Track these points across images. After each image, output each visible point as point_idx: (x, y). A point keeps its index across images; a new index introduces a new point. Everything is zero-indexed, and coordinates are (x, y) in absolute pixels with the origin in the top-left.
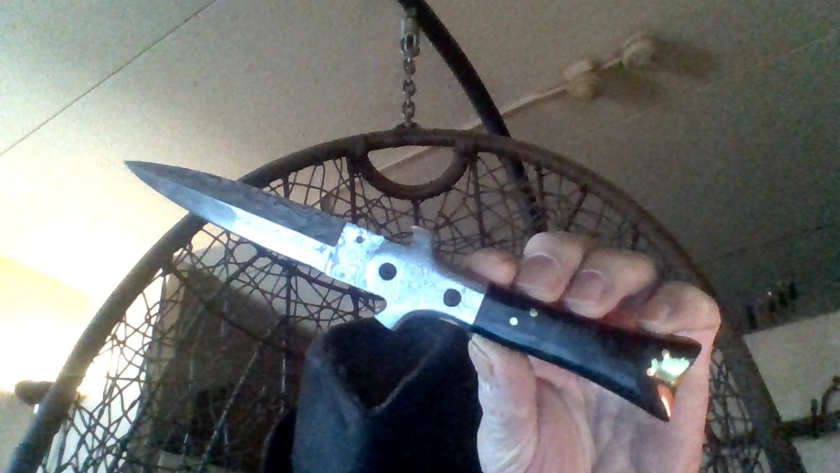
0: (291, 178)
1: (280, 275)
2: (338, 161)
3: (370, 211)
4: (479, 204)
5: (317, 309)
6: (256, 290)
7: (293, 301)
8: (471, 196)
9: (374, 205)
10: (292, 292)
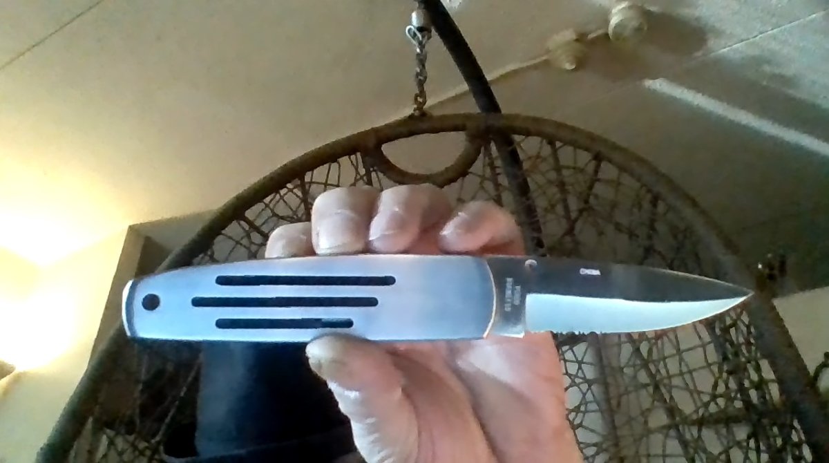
0: (307, 178)
2: (353, 157)
4: (497, 185)
8: (488, 179)
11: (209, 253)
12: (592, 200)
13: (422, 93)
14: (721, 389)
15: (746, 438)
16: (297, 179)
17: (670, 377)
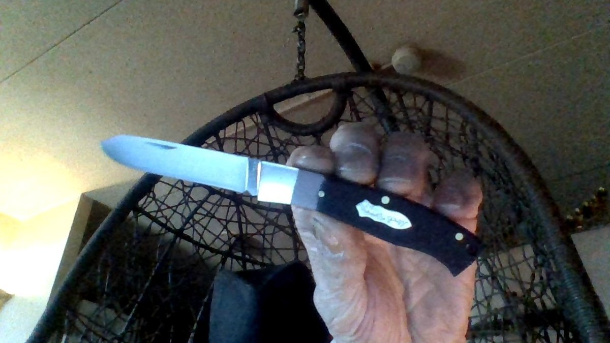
0: (221, 134)
1: (230, 206)
2: (254, 115)
3: (285, 149)
5: (263, 226)
6: (213, 219)
7: (243, 223)
9: (287, 144)
10: (242, 217)
11: (151, 195)
12: (432, 133)
13: (302, 62)
14: (537, 280)
16: (214, 136)
17: (503, 269)
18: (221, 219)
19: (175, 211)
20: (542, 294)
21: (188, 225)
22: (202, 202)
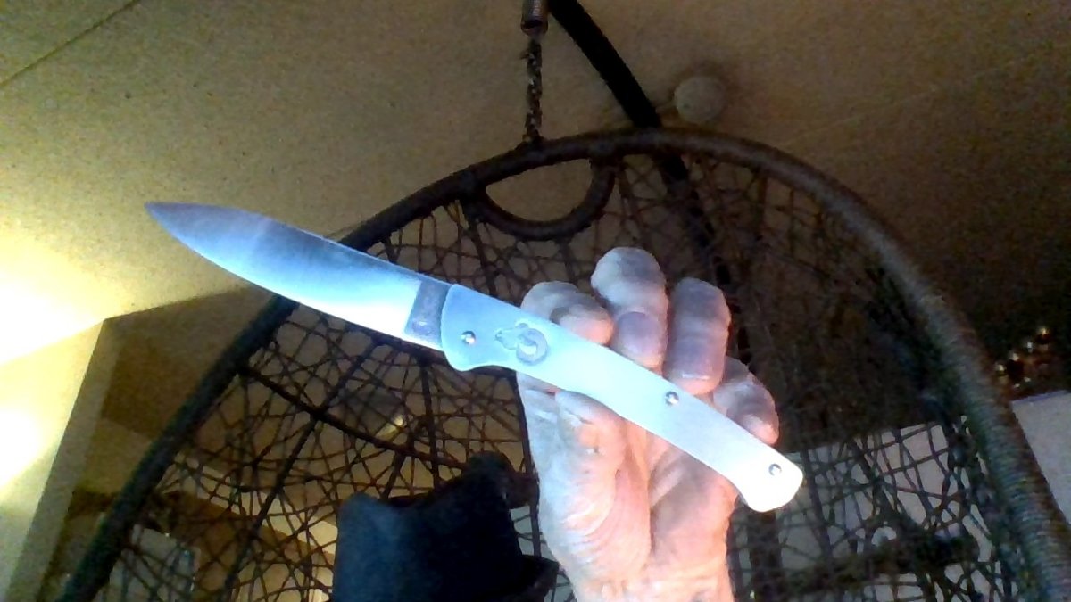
0: (394, 239)
1: (409, 365)
2: (452, 208)
3: (506, 263)
4: (642, 225)
6: (379, 388)
7: (435, 395)
8: (632, 218)
9: (509, 256)
10: (430, 383)
11: (272, 345)
12: (766, 235)
13: (535, 112)
14: (953, 489)
15: (988, 559)
16: (380, 243)
17: (892, 473)
18: (395, 389)
19: (313, 375)
20: (962, 515)
21: (337, 400)
22: (361, 359)
